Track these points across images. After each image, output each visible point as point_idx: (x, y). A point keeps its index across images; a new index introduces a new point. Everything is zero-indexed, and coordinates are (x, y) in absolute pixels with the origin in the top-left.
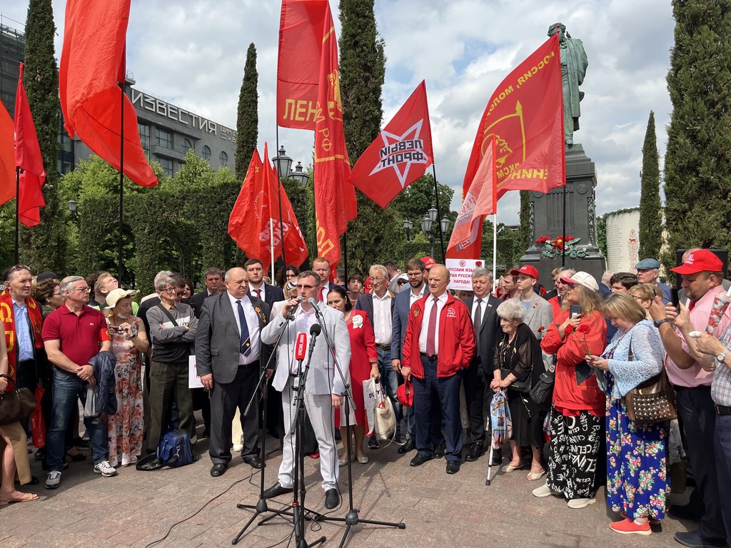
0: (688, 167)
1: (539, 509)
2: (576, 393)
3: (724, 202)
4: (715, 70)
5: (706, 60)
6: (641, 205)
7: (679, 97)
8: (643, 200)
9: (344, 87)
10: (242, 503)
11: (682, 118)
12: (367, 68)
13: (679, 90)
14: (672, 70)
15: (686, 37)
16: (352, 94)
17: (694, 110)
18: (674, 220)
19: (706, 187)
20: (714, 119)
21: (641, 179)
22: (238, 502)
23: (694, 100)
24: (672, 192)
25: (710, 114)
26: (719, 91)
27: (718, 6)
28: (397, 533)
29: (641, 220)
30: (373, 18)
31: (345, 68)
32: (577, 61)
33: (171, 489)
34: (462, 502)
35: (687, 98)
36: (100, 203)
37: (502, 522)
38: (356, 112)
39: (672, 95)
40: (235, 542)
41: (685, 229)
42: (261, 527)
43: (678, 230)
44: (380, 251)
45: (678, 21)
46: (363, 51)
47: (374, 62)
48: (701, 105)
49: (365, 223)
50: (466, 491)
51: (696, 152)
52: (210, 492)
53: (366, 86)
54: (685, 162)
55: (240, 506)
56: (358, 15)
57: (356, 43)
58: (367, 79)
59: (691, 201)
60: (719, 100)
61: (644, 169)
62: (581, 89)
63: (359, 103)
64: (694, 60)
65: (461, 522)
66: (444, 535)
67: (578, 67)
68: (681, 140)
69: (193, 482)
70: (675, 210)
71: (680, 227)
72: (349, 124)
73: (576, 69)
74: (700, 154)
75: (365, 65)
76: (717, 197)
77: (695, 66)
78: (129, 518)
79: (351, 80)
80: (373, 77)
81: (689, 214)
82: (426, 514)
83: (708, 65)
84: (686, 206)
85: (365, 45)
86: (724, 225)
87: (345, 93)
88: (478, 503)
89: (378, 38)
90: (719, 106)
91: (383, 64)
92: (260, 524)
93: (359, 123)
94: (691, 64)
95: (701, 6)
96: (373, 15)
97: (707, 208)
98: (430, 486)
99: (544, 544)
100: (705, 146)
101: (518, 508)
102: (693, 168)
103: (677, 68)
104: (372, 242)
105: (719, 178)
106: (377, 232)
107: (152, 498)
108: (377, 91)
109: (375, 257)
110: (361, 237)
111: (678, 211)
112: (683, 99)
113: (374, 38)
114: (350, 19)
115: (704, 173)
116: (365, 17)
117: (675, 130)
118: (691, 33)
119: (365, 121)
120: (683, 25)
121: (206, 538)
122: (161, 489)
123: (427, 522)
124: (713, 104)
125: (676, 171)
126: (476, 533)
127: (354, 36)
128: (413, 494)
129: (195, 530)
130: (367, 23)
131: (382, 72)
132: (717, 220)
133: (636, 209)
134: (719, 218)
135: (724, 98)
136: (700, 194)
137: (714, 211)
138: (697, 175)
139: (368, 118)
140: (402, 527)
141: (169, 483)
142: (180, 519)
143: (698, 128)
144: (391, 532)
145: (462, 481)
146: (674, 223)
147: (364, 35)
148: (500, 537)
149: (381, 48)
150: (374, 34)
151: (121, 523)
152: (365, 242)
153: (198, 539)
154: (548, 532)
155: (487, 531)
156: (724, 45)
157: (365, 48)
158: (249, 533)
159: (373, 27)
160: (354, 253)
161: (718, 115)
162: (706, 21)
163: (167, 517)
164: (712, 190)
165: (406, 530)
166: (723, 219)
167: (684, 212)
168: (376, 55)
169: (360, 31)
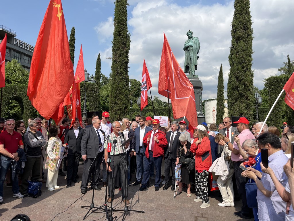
0: (235, 88)
1: (189, 205)
2: (202, 164)
3: (247, 101)
4: (245, 56)
5: (242, 52)
6: (217, 98)
7: (232, 64)
8: (218, 96)
9: (115, 50)
10: (83, 206)
11: (234, 71)
12: (124, 44)
13: (233, 62)
14: (230, 54)
15: (235, 44)
16: (118, 52)
17: (237, 69)
18: (230, 106)
19: (241, 95)
20: (244, 72)
21: (217, 88)
22: (81, 206)
23: (237, 65)
24: (230, 96)
25: (243, 71)
26: (246, 63)
27: (246, 34)
28: (142, 214)
29: (217, 103)
30: (127, 26)
31: (115, 43)
32: (197, 45)
33: (53, 202)
34: (162, 204)
35: (235, 65)
36: (9, 88)
37: (177, 210)
38: (119, 60)
39: (230, 63)
40: (84, 219)
41: (234, 109)
42: (92, 214)
43: (231, 109)
44: (126, 112)
45: (233, 38)
46: (122, 37)
47: (126, 42)
48: (240, 67)
49: (121, 101)
50: (163, 200)
51: (238, 83)
52: (69, 203)
53: (123, 50)
54: (234, 87)
55: (82, 207)
56: (121, 24)
57: (120, 34)
58: (123, 48)
59: (236, 99)
60: (246, 66)
61: (219, 85)
62: (198, 55)
63: (120, 56)
64: (237, 52)
65: (163, 210)
66: (158, 214)
67: (197, 47)
68: (233, 79)
69: (61, 199)
70: (231, 103)
71: (232, 108)
72: (116, 64)
73: (196, 48)
74: (239, 84)
75: (123, 42)
76: (244, 99)
77: (238, 54)
78: (40, 212)
79: (118, 48)
80: (126, 46)
81: (235, 104)
82: (151, 208)
83: (242, 54)
84: (235, 101)
85: (123, 35)
86: (246, 108)
87: (115, 52)
88: (168, 204)
89: (128, 33)
90: (245, 68)
91: (130, 43)
92: (91, 213)
93: (120, 63)
94: (237, 53)
95: (241, 33)
96: (127, 24)
97: (241, 102)
98: (151, 199)
99: (192, 216)
100: (241, 81)
101: (182, 205)
102: (236, 88)
103: (232, 54)
104: (124, 109)
105: (245, 92)
106: (125, 105)
107: (47, 205)
108: (127, 52)
109: (124, 114)
110: (119, 107)
111: (232, 103)
112: (234, 65)
113: (127, 33)
114: (118, 25)
115: (241, 90)
116: (124, 25)
117: (231, 75)
118: (237, 43)
119: (122, 63)
120: (234, 40)
121: (73, 218)
122: (49, 202)
123: (151, 210)
124: (244, 67)
125: (231, 89)
126: (169, 213)
127: (119, 32)
128: (146, 202)
129: (67, 215)
130: (124, 28)
131: (129, 46)
132: (244, 107)
133: (215, 99)
134: (245, 106)
135: (247, 66)
136: (239, 97)
137: (243, 103)
138: (238, 91)
139: (123, 62)
140: (143, 212)
141: (51, 200)
142: (60, 212)
143: (239, 75)
144: (139, 214)
145: (161, 197)
146: (230, 107)
147: (123, 31)
148: (177, 214)
149: (129, 37)
150: (127, 32)
151: (37, 213)
152: (121, 108)
153: (70, 218)
154: (192, 212)
155: (172, 213)
156: (247, 47)
157: (123, 36)
158: (89, 215)
159: (127, 29)
160: (116, 113)
161: (245, 71)
162: (242, 39)
163: (55, 211)
164: (243, 96)
165: (145, 213)
166: (246, 106)
167: (234, 103)
168: (127, 39)
169: (121, 30)
